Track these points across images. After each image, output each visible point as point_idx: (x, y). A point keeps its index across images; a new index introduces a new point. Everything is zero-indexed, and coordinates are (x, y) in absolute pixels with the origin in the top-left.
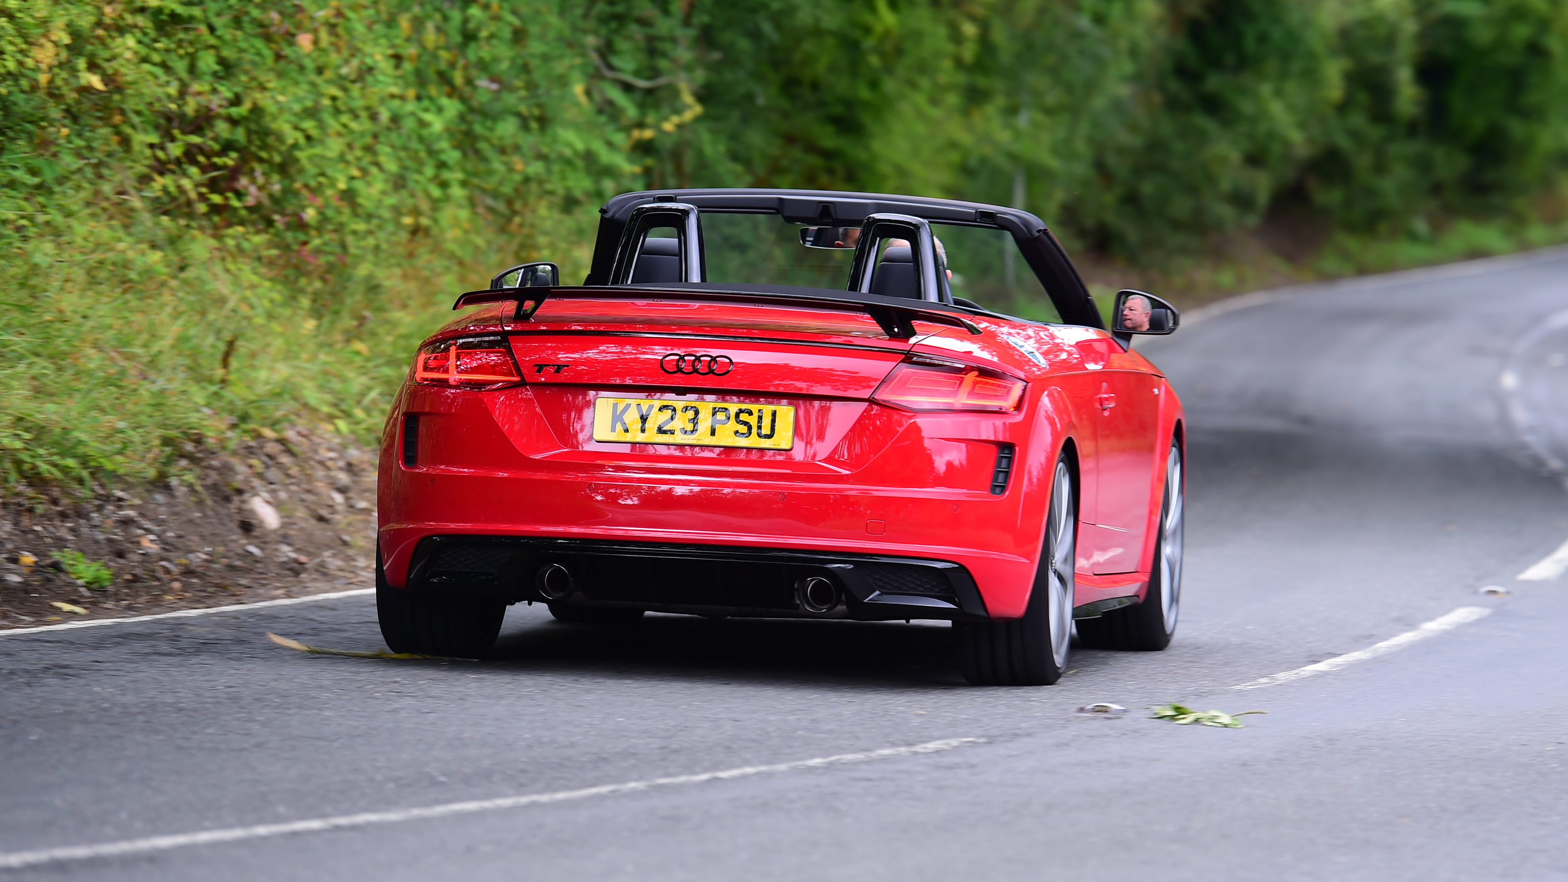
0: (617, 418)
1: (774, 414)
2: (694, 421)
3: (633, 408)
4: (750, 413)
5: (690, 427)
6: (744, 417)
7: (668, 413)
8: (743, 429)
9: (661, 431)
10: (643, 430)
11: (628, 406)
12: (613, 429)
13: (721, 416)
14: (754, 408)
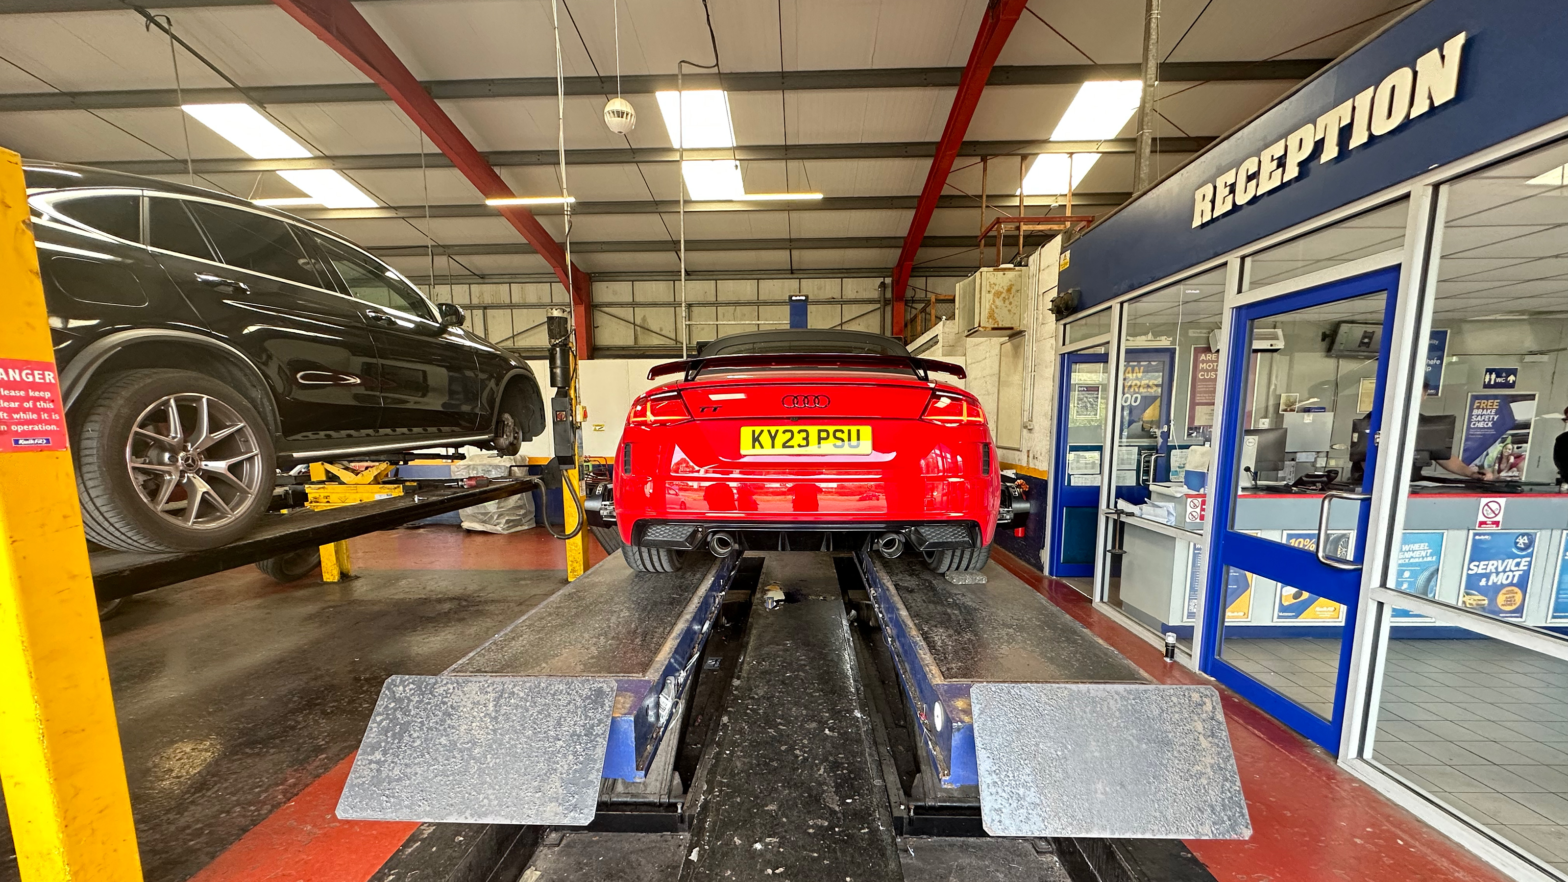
0: (756, 439)
1: (858, 431)
2: (806, 439)
3: (765, 434)
4: (843, 432)
5: (804, 443)
6: (838, 434)
7: (789, 435)
8: (839, 443)
9: (784, 446)
10: (773, 447)
11: (762, 431)
12: (754, 447)
13: (824, 435)
14: (845, 428)
